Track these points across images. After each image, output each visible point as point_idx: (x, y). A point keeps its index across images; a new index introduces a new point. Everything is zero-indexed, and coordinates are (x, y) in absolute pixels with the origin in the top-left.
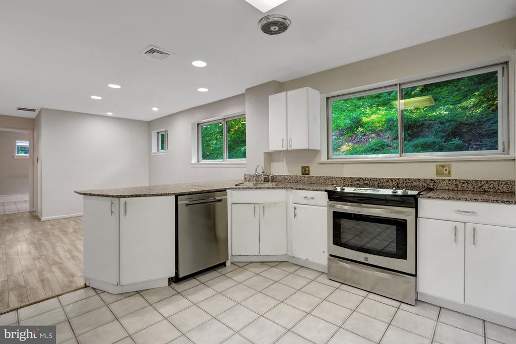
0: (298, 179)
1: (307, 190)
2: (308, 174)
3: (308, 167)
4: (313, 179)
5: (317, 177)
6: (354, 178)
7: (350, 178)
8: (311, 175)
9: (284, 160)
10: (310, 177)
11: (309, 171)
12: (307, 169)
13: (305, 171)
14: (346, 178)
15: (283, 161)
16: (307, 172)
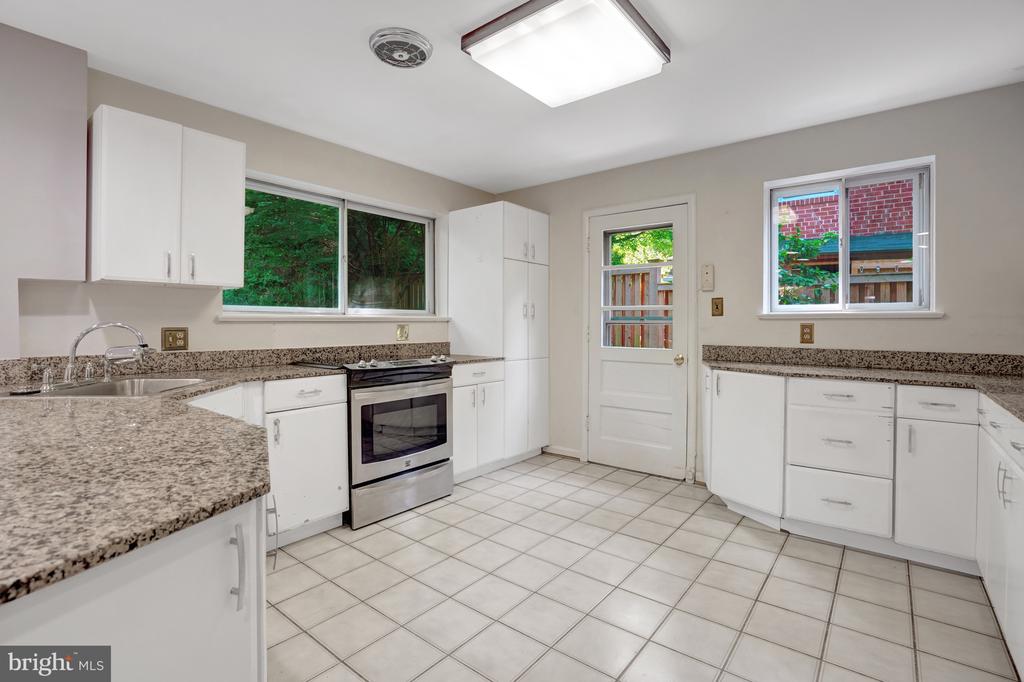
0: (151, 364)
1: (305, 376)
2: (185, 347)
3: (184, 331)
4: (203, 358)
5: (214, 353)
6: (297, 350)
7: (289, 350)
8: (192, 348)
9: (92, 308)
10: (192, 354)
11: (185, 339)
12: (180, 335)
13: (174, 339)
14: (282, 350)
15: (86, 312)
16: (180, 343)
